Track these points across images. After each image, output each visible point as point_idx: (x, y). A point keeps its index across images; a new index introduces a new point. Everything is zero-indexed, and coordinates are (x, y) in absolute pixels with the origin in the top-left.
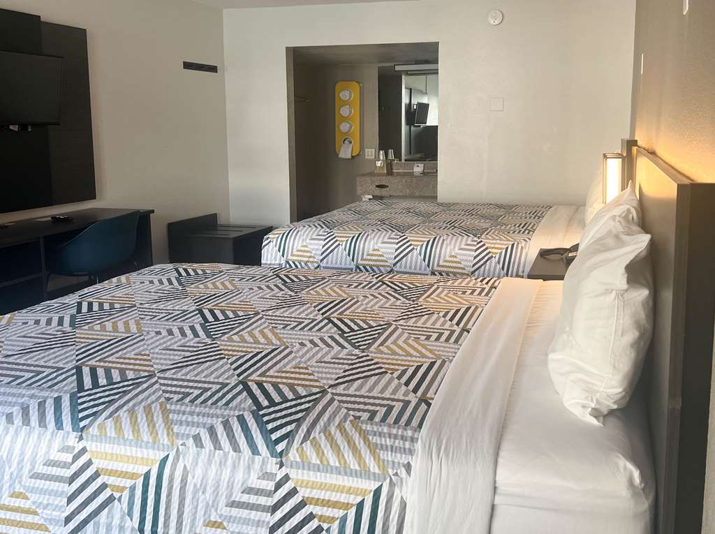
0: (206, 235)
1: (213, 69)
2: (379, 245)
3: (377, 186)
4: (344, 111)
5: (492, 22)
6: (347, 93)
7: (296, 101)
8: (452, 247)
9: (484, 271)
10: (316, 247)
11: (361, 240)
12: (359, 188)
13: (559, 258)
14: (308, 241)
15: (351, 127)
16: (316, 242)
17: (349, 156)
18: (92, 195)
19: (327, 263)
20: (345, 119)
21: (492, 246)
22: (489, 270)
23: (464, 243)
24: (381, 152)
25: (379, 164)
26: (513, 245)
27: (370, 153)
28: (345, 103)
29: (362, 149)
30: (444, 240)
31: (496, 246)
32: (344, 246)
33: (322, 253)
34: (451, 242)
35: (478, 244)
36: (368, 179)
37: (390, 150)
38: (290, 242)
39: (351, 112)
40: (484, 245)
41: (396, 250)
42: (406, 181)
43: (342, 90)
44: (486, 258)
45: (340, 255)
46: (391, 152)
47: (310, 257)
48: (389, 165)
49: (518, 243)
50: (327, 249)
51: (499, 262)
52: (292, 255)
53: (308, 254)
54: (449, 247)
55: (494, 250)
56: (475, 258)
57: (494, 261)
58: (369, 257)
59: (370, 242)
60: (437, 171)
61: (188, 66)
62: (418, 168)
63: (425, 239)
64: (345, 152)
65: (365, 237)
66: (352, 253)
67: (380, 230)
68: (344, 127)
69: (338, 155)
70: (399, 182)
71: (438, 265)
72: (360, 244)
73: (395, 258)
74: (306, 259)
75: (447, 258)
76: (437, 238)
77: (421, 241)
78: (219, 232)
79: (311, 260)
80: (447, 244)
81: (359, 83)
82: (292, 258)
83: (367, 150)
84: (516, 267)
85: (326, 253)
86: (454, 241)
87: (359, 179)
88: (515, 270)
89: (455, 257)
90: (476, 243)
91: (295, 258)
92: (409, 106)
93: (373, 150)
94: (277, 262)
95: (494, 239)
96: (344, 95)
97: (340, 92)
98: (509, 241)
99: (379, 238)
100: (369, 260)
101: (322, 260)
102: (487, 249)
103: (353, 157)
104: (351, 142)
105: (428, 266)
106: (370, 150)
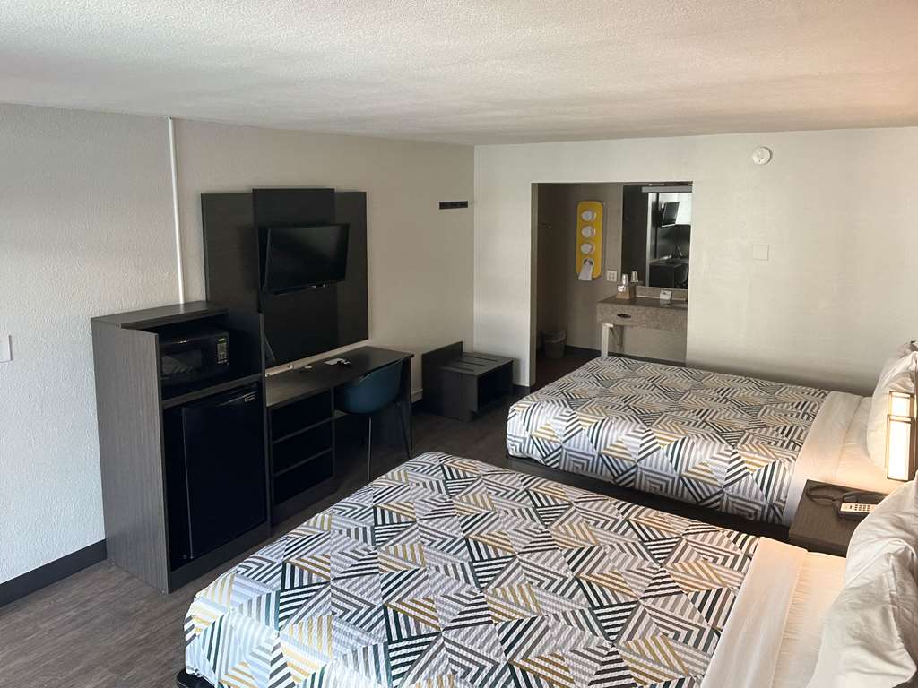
0: (453, 369)
1: (464, 205)
2: (624, 437)
3: (619, 315)
4: (586, 232)
5: (756, 160)
6: (590, 214)
7: (539, 228)
8: (703, 453)
9: (739, 487)
10: (560, 428)
11: (605, 426)
12: (599, 315)
13: (829, 504)
14: (551, 419)
15: (592, 249)
16: (560, 422)
17: (590, 279)
18: (364, 335)
19: (569, 445)
20: (586, 241)
21: (750, 460)
22: (745, 486)
23: (716, 451)
24: (624, 276)
25: (621, 289)
26: (774, 463)
27: (612, 275)
28: (586, 224)
29: (603, 270)
30: (693, 444)
31: (754, 461)
32: (586, 432)
33: (565, 435)
34: (701, 447)
35: (732, 455)
36: (609, 307)
37: (633, 273)
38: (534, 417)
39: (593, 233)
40: (739, 458)
41: (641, 446)
42: (651, 313)
43: (585, 210)
44: (742, 473)
45: (582, 439)
46: (634, 274)
47: (553, 436)
48: (632, 288)
49: (780, 462)
50: (570, 432)
51: (757, 480)
52: (536, 431)
53: (552, 434)
54: (699, 453)
55: (751, 466)
56: (729, 470)
57: (751, 478)
58: (612, 448)
59: (613, 432)
60: (687, 301)
61: (443, 206)
62: (665, 295)
63: (672, 439)
64: (586, 274)
65: (609, 424)
66: (595, 440)
67: (624, 419)
68: (585, 249)
69: (578, 276)
70: (643, 313)
71: (687, 471)
72: (603, 432)
73: (640, 453)
74: (549, 438)
75: (697, 465)
76: (686, 440)
77: (669, 441)
78: (465, 366)
79: (554, 439)
80: (697, 449)
81: (601, 202)
82: (536, 434)
83: (608, 272)
84: (777, 489)
85: (569, 436)
86: (704, 447)
87: (600, 307)
88: (776, 493)
89: (706, 465)
90: (730, 454)
91: (539, 435)
92: (656, 204)
93: (615, 273)
94: (522, 436)
95: (752, 451)
96: (586, 216)
97: (582, 212)
98: (770, 457)
99: (623, 429)
100: (612, 451)
101: (565, 442)
102: (743, 462)
103: (593, 279)
104: (591, 263)
105: (676, 468)
106: (612, 272)
